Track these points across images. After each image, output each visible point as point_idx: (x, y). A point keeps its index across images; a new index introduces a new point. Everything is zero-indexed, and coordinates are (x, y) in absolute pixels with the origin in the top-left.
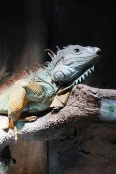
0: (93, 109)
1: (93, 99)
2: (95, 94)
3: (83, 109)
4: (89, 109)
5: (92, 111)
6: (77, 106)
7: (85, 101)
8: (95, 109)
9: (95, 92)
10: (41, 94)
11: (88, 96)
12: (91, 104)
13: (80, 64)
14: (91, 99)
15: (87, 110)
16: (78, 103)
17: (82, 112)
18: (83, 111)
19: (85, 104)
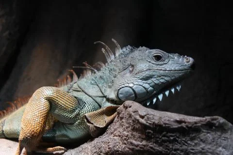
0: (139, 143)
1: (139, 125)
2: (142, 117)
3: (125, 142)
4: (134, 142)
5: (137, 146)
6: (119, 136)
7: (129, 129)
8: (141, 142)
9: (143, 114)
10: (74, 111)
11: (133, 121)
12: (137, 134)
13: (162, 81)
14: (137, 126)
15: (131, 143)
16: (121, 130)
17: (124, 146)
18: (125, 144)
19: (129, 134)
